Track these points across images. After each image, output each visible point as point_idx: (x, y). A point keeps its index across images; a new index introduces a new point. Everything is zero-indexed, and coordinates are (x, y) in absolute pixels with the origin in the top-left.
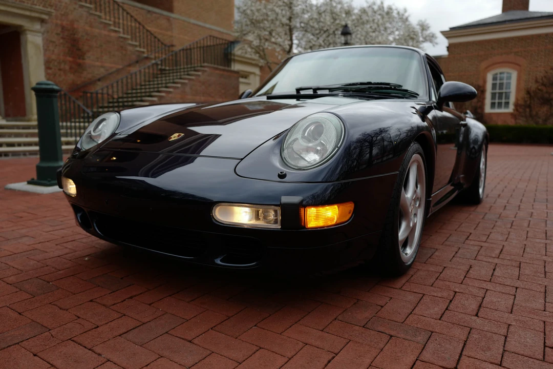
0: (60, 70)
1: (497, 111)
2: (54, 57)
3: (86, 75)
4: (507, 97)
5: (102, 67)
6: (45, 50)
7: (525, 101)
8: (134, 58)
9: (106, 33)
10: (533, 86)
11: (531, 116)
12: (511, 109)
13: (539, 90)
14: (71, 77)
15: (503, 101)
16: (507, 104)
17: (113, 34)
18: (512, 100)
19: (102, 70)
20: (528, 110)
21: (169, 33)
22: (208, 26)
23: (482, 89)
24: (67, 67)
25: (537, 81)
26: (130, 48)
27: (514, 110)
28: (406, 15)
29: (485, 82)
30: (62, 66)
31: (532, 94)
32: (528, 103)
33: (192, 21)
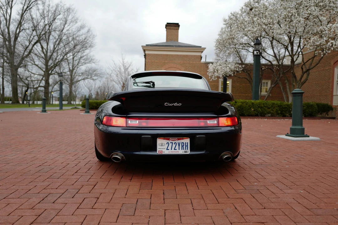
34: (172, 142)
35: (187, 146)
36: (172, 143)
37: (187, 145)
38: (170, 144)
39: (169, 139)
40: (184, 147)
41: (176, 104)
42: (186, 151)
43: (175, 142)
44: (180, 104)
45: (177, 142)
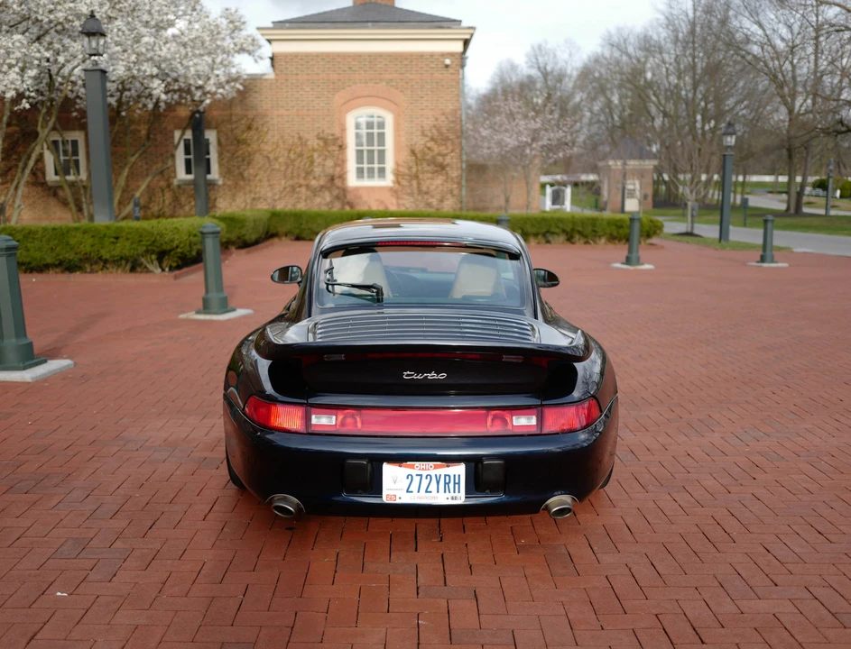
1: (366, 183)
4: (382, 159)
7: (410, 168)
10: (420, 142)
11: (420, 191)
12: (389, 181)
13: (429, 148)
15: (376, 166)
16: (382, 171)
18: (390, 165)
20: (414, 183)
23: (339, 143)
25: (423, 134)
27: (394, 182)
29: (343, 130)
31: (419, 155)
32: (414, 170)
34: (420, 472)
35: (459, 483)
36: (421, 476)
37: (457, 481)
38: (417, 479)
39: (412, 467)
40: (451, 485)
41: (432, 376)
42: (454, 495)
43: (428, 472)
44: (443, 376)
45: (433, 472)
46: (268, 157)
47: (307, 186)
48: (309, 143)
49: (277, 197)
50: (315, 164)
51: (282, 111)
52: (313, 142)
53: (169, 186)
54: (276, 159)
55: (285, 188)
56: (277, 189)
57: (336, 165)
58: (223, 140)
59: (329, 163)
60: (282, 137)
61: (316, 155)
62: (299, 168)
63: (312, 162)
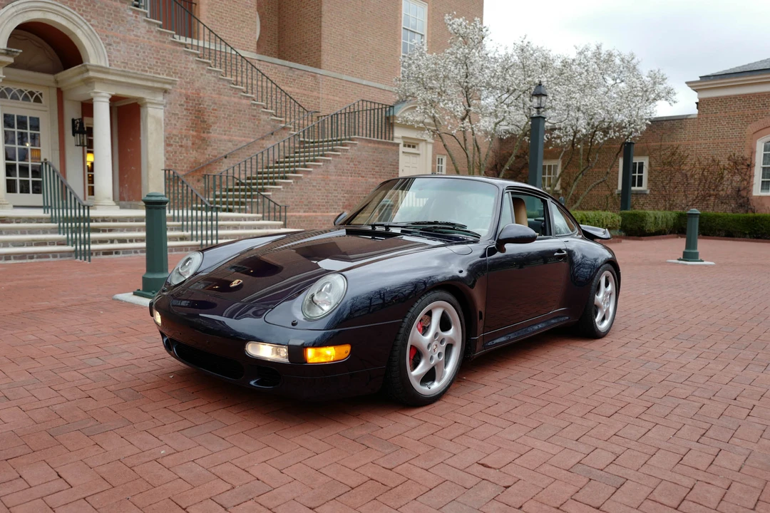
0: (181, 146)
2: (175, 132)
3: (210, 152)
5: (230, 141)
6: (166, 125)
8: (269, 129)
9: (236, 100)
14: (193, 155)
17: (244, 101)
19: (230, 144)
21: (315, 94)
22: (364, 82)
23: (748, 163)
24: (190, 143)
26: (264, 117)
28: (634, 61)
30: (184, 142)
33: (345, 77)
46: (686, 175)
47: (716, 196)
48: (722, 163)
49: (690, 203)
50: (725, 179)
51: (701, 141)
52: (724, 162)
53: (612, 194)
54: (692, 176)
55: (697, 197)
56: (691, 197)
57: (744, 180)
58: (653, 163)
59: (737, 178)
60: (699, 160)
61: (726, 172)
62: (710, 182)
63: (722, 178)
